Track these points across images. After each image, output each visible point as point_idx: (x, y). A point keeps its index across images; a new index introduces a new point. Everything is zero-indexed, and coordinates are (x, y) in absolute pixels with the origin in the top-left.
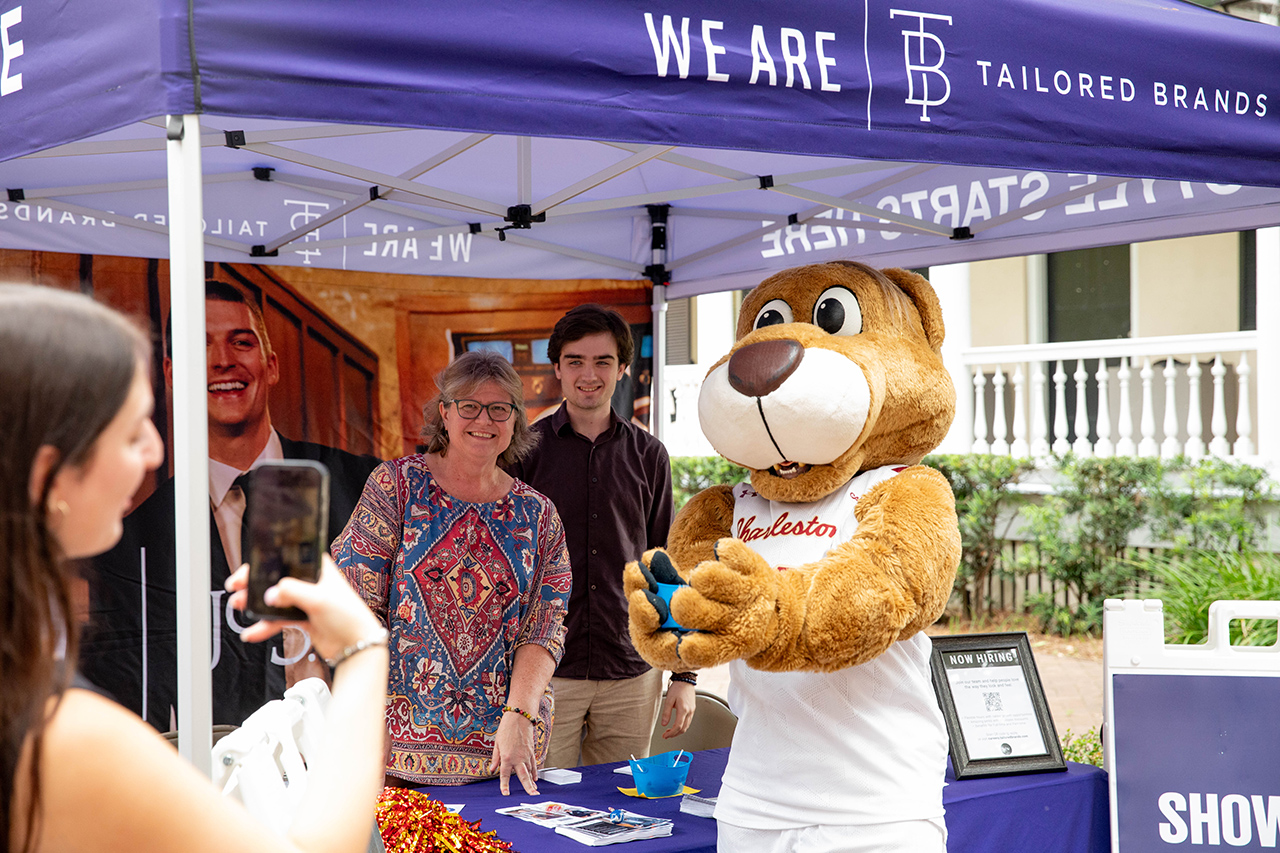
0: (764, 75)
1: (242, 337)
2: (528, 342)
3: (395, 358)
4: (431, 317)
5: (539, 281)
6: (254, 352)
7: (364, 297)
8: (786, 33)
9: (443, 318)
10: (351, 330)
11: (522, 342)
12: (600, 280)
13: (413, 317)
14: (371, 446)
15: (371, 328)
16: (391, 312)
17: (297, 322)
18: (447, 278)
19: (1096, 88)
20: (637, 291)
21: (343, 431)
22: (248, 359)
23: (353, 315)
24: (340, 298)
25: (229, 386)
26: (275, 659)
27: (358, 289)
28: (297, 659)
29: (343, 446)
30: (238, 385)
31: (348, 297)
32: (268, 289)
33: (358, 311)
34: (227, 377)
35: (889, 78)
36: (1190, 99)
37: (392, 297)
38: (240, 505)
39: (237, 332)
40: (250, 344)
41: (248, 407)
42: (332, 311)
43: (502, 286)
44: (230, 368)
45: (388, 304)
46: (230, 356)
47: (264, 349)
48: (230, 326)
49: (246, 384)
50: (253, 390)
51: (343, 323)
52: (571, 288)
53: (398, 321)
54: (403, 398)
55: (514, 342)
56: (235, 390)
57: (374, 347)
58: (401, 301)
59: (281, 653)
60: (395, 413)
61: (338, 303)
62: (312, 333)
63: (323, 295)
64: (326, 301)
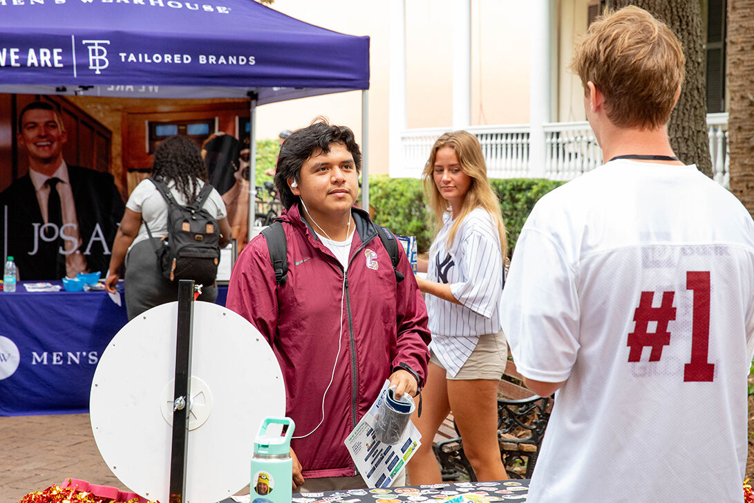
0: (33, 64)
1: (51, 124)
2: (186, 126)
3: (120, 132)
4: (139, 116)
5: (192, 100)
6: (56, 130)
7: (107, 107)
8: (42, 51)
9: (144, 116)
10: (100, 121)
11: (182, 125)
12: (224, 99)
13: (130, 116)
14: (107, 169)
15: (109, 120)
16: (120, 113)
17: (76, 118)
18: (146, 99)
19: (173, 59)
20: (243, 103)
21: (95, 162)
22: (53, 133)
23: (101, 115)
24: (96, 108)
25: (45, 144)
26: (61, 251)
27: (104, 104)
28: (71, 252)
29: (95, 168)
30: (49, 143)
31: (99, 107)
32: (64, 104)
33: (104, 113)
34: (44, 140)
35: (83, 61)
36: (217, 60)
37: (120, 107)
38: (48, 190)
39: (49, 122)
40: (55, 127)
41: (53, 151)
42: (93, 113)
43: (175, 102)
44: (45, 137)
45: (118, 110)
46: (46, 131)
47: (61, 128)
48: (46, 120)
49: (52, 143)
50: (55, 145)
51: (97, 118)
52: (209, 102)
53: (123, 117)
54: (123, 148)
55: (179, 125)
56: (47, 145)
57: (110, 128)
58: (124, 108)
59: (64, 249)
60: (119, 155)
61: (95, 110)
62: (83, 122)
63: (88, 106)
64: (90, 109)
